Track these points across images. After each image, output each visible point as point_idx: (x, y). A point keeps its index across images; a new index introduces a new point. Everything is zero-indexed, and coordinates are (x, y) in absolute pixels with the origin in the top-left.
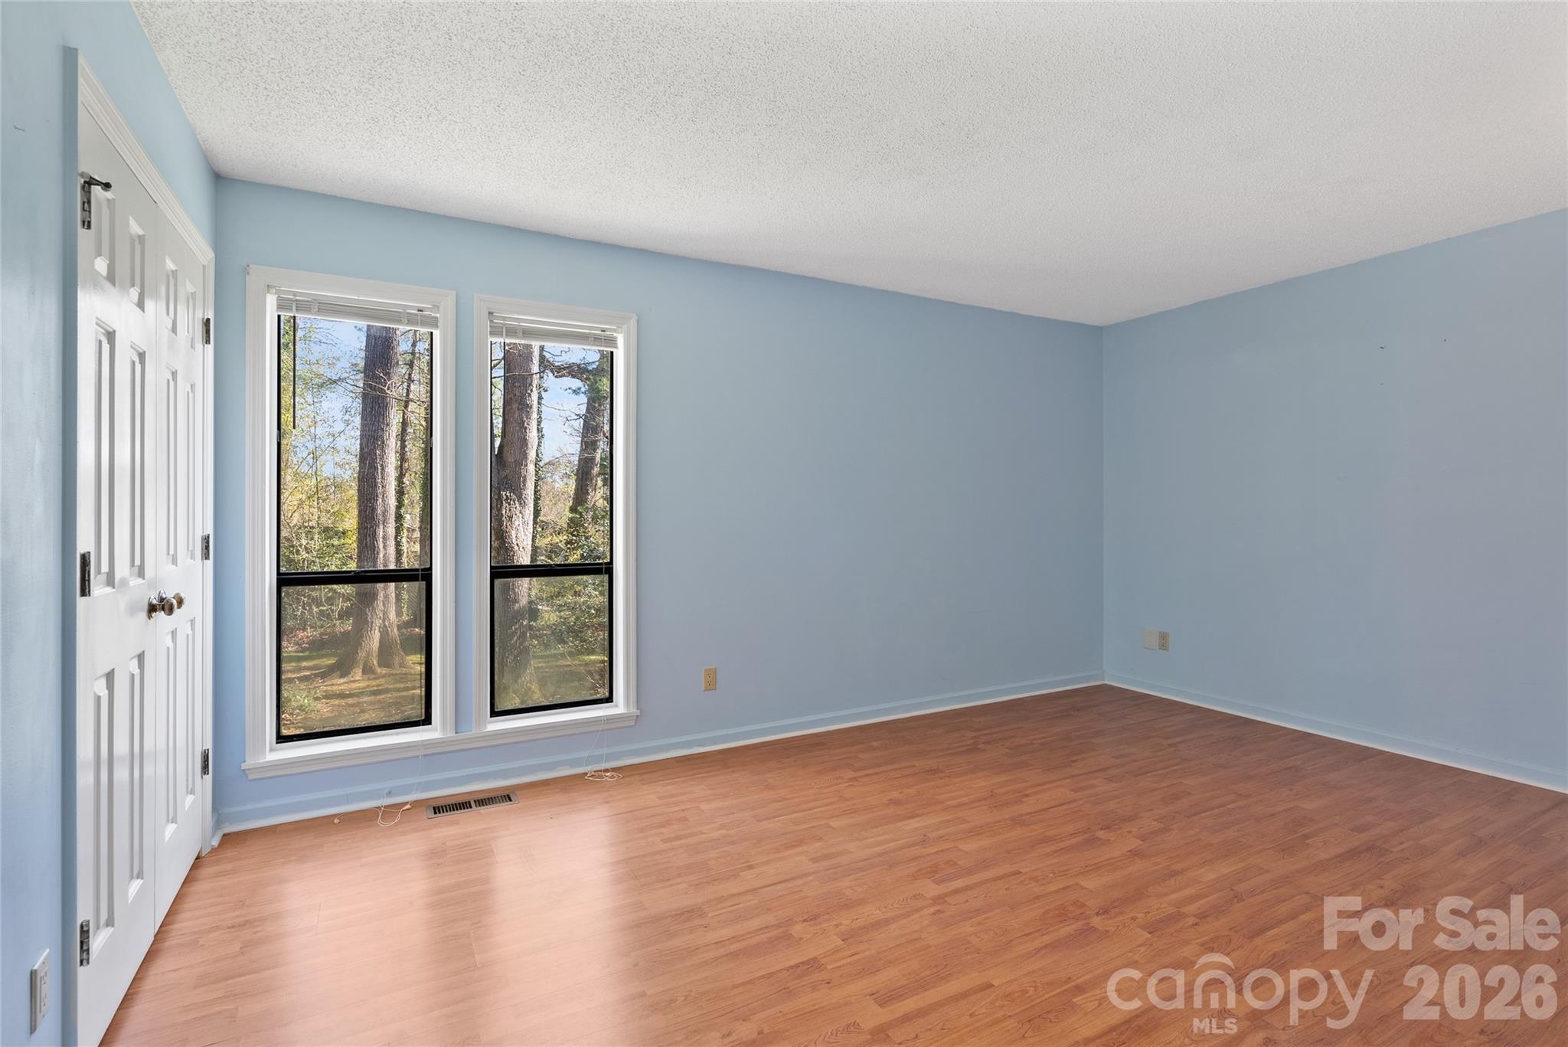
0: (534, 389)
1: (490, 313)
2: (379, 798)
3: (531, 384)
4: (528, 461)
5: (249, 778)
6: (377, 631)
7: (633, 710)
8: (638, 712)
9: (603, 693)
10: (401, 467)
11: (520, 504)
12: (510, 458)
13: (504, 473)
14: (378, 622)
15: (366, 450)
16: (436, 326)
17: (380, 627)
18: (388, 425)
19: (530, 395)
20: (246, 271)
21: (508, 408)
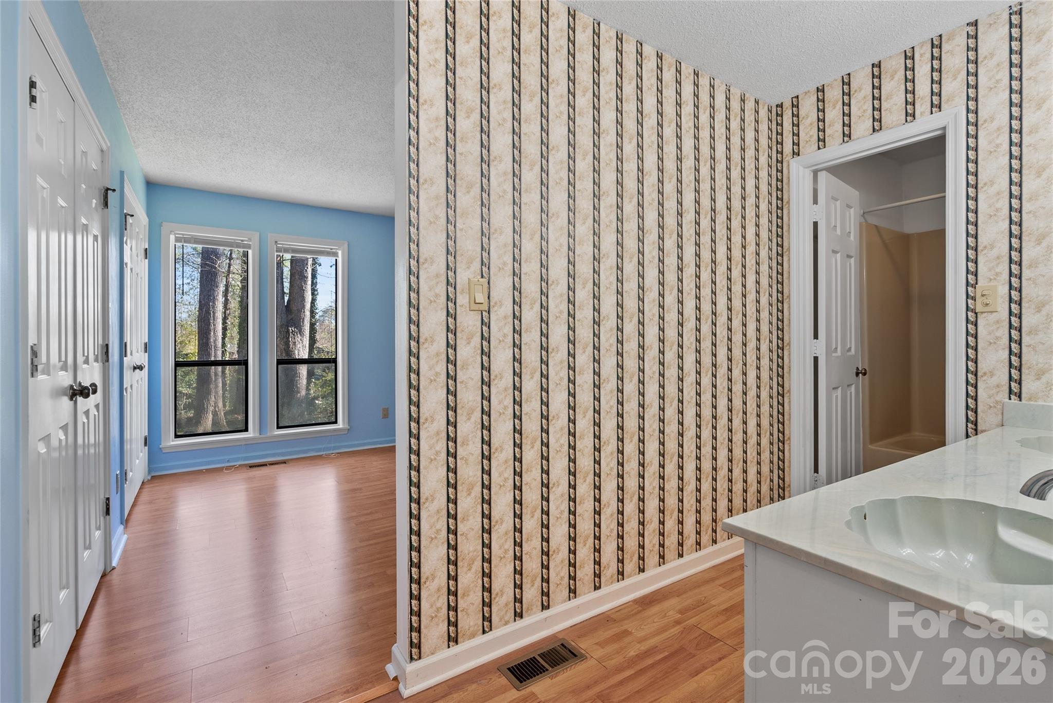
0: (309, 267)
1: (276, 242)
2: (223, 463)
3: (307, 264)
4: (306, 310)
5: (164, 451)
6: (210, 414)
7: (347, 426)
8: (349, 428)
9: (333, 419)
10: (225, 313)
11: (301, 335)
12: (294, 308)
13: (290, 317)
14: (211, 409)
15: (203, 302)
16: (250, 248)
17: (212, 412)
18: (217, 287)
19: (306, 270)
20: (161, 225)
21: (293, 278)
